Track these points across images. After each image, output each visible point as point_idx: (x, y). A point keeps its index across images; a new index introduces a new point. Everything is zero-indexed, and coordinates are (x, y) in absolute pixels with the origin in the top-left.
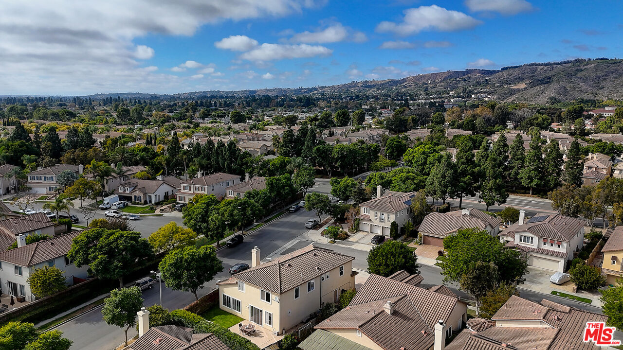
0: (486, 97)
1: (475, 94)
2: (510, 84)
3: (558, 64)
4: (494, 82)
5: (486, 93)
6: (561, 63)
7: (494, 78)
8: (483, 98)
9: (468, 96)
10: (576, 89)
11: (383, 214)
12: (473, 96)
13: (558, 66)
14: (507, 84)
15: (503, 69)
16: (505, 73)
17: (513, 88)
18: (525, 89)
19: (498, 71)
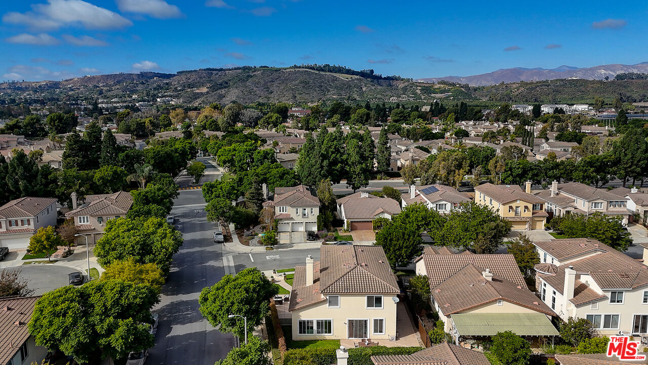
0: (172, 101)
1: (160, 97)
2: (192, 88)
3: (230, 70)
4: (176, 86)
5: (171, 96)
6: (232, 69)
7: (174, 82)
8: (169, 101)
9: (153, 100)
10: (252, 93)
11: (305, 209)
12: (158, 100)
13: (230, 72)
14: (190, 87)
15: (179, 73)
16: (183, 77)
17: (196, 91)
18: (208, 93)
19: (174, 75)
